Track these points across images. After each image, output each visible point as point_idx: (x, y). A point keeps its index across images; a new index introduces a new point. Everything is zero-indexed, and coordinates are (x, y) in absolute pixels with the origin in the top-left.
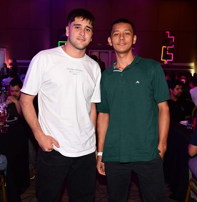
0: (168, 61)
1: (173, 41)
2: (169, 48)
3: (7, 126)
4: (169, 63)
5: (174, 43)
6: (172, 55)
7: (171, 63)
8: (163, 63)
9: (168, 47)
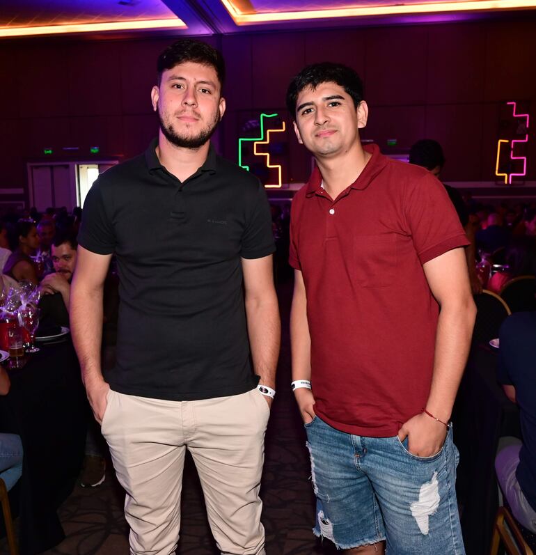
0: (512, 176)
1: (527, 126)
2: (515, 143)
3: (35, 350)
4: (517, 182)
5: (529, 131)
6: (523, 160)
7: (521, 182)
8: (500, 182)
9: (513, 141)
